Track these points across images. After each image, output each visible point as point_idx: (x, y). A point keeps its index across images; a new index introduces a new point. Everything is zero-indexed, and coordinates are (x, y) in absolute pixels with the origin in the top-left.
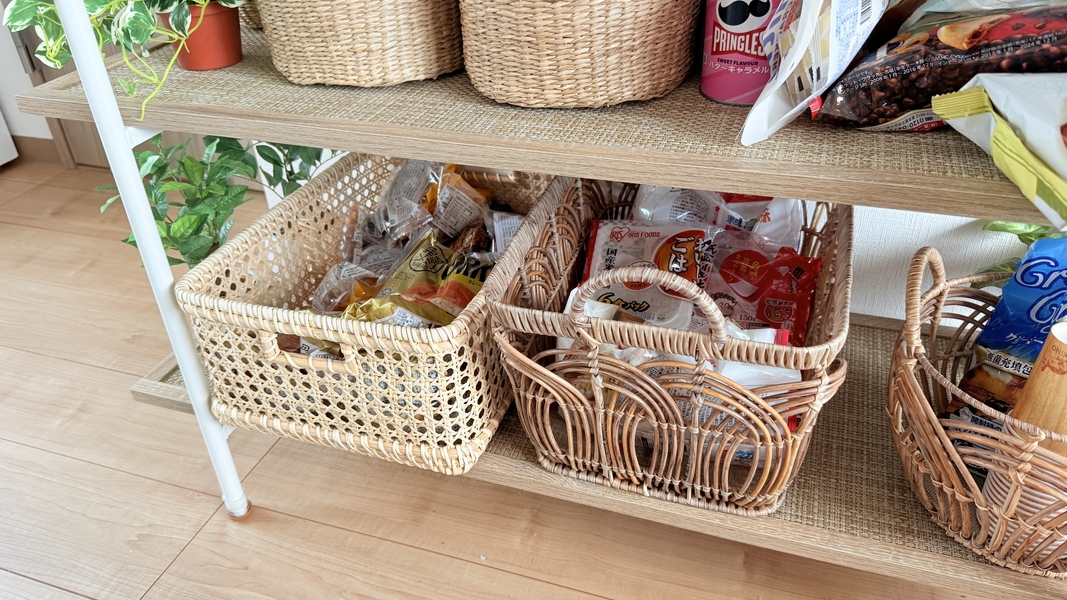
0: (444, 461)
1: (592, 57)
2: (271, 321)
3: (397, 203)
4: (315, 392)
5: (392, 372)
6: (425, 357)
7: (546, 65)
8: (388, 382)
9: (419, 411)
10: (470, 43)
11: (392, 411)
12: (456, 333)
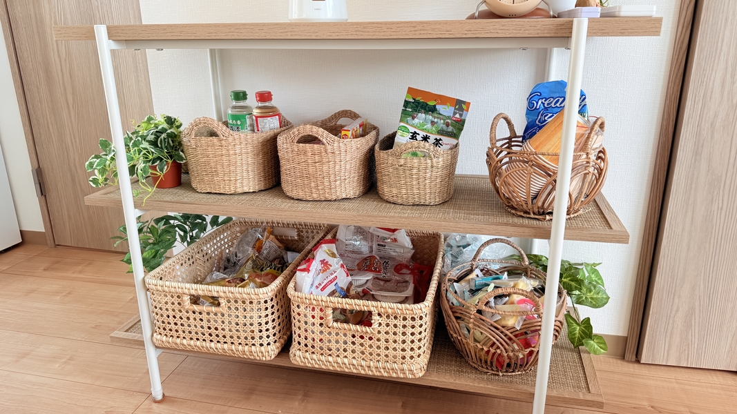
0: (262, 353)
1: (330, 182)
2: (189, 289)
3: (242, 248)
4: (205, 324)
5: (241, 310)
6: (256, 301)
7: (313, 184)
8: (239, 314)
9: (252, 328)
10: (284, 177)
11: (240, 329)
12: (270, 290)
